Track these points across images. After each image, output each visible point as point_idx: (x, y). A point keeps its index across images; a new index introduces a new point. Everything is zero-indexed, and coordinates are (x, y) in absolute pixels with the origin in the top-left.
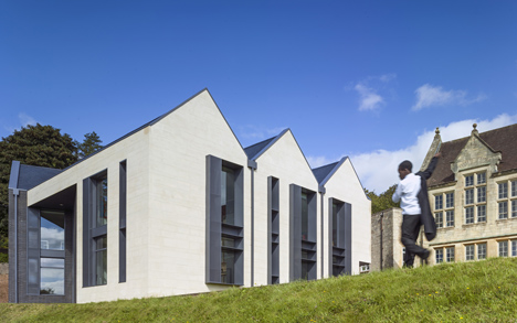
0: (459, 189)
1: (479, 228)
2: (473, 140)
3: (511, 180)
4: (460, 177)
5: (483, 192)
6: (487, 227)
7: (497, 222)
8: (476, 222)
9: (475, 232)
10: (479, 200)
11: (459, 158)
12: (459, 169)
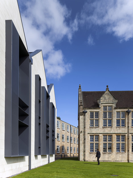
0: (101, 111)
1: (109, 129)
2: (107, 92)
3: (122, 111)
4: (102, 106)
5: (111, 114)
6: (112, 129)
7: (116, 127)
8: (108, 126)
9: (107, 130)
10: (109, 117)
11: (101, 98)
12: (101, 103)
